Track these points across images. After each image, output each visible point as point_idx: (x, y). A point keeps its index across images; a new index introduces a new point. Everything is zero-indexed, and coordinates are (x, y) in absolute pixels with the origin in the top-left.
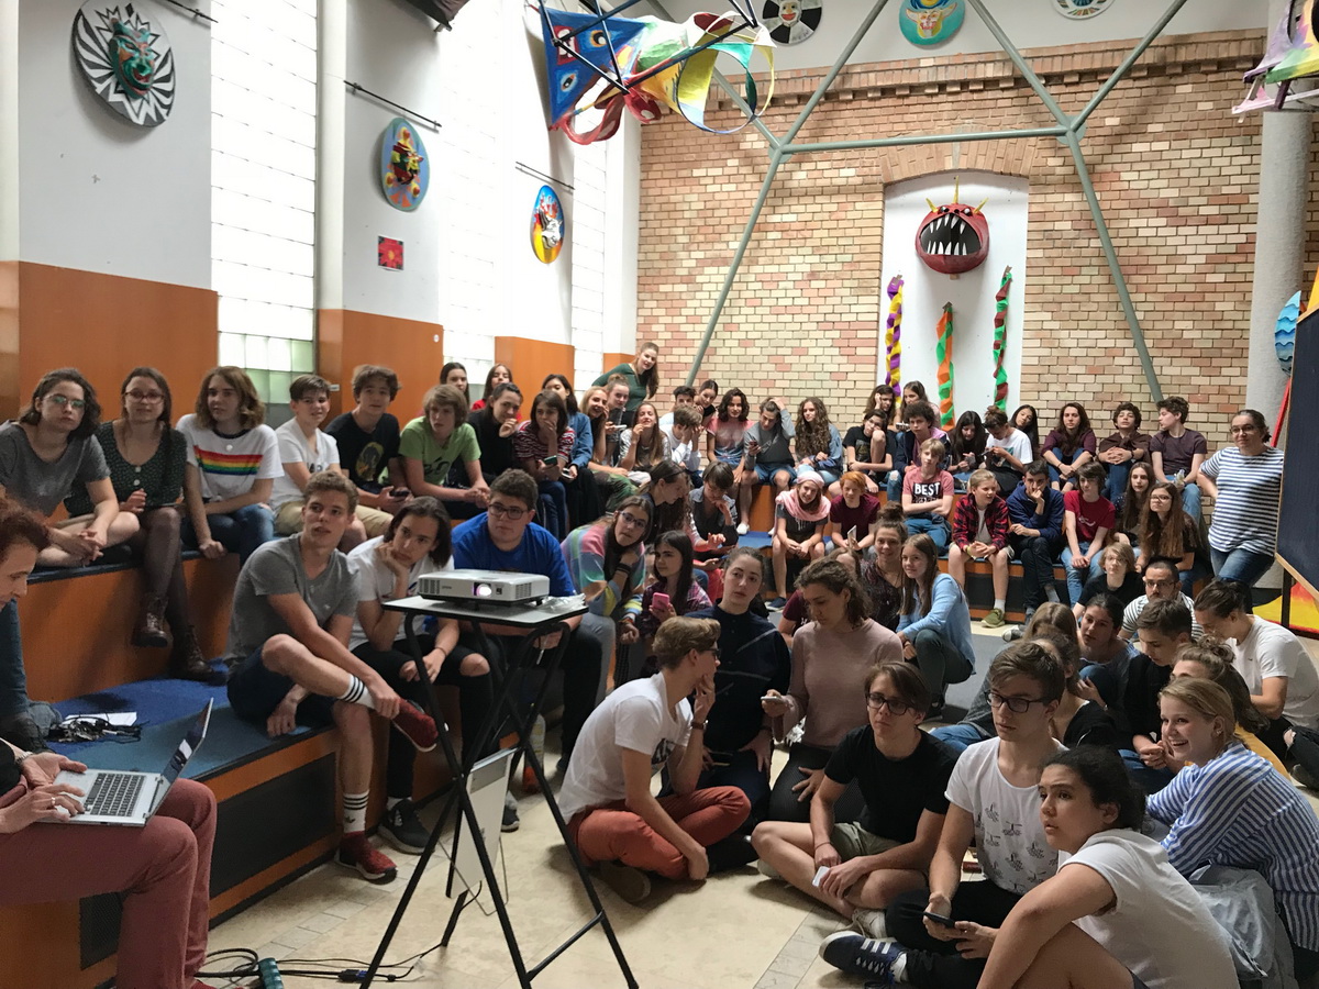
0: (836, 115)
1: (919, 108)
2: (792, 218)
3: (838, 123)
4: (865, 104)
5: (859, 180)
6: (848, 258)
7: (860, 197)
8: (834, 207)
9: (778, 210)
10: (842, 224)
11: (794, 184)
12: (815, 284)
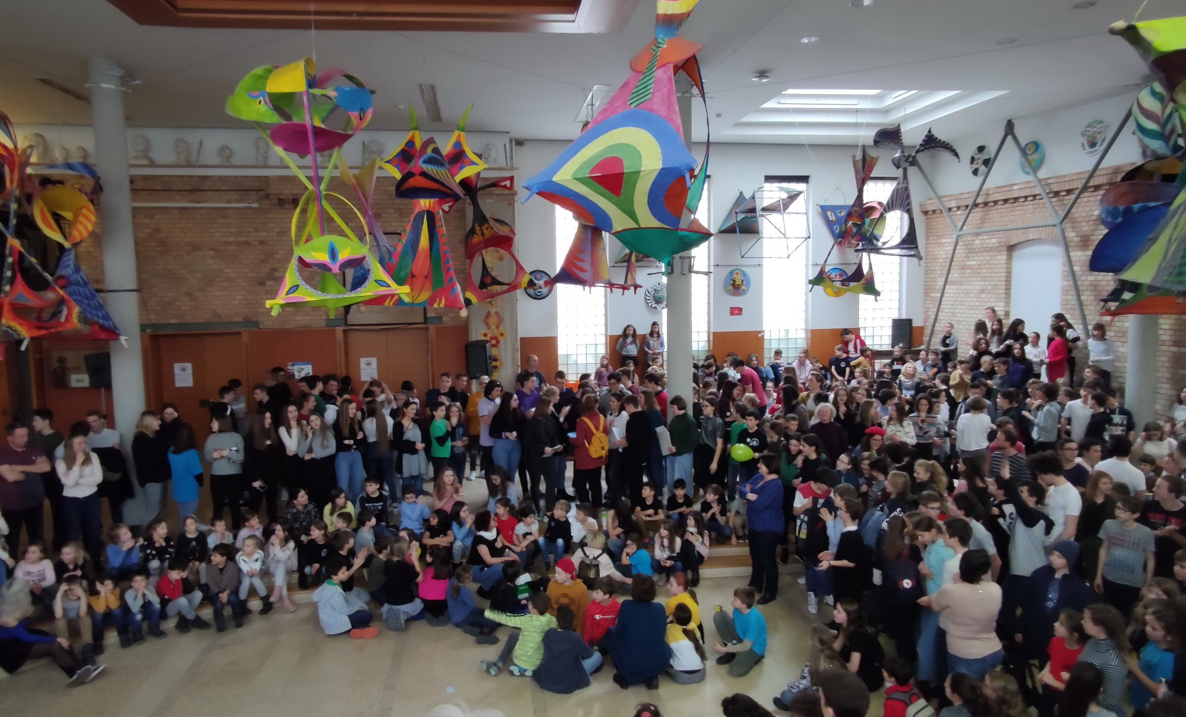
0: (989, 212)
1: (1019, 208)
2: (974, 263)
3: (991, 216)
4: (1000, 207)
5: (997, 245)
6: (993, 283)
7: (996, 253)
8: (988, 258)
9: (971, 259)
10: (993, 266)
11: (974, 246)
12: (983, 295)
